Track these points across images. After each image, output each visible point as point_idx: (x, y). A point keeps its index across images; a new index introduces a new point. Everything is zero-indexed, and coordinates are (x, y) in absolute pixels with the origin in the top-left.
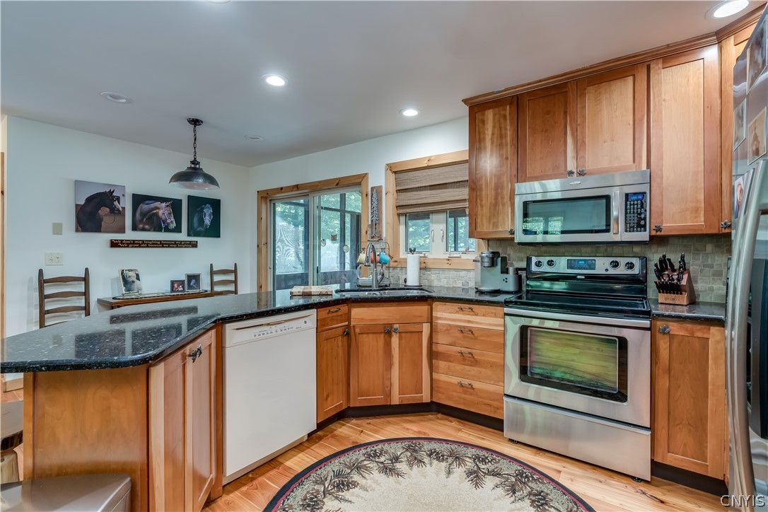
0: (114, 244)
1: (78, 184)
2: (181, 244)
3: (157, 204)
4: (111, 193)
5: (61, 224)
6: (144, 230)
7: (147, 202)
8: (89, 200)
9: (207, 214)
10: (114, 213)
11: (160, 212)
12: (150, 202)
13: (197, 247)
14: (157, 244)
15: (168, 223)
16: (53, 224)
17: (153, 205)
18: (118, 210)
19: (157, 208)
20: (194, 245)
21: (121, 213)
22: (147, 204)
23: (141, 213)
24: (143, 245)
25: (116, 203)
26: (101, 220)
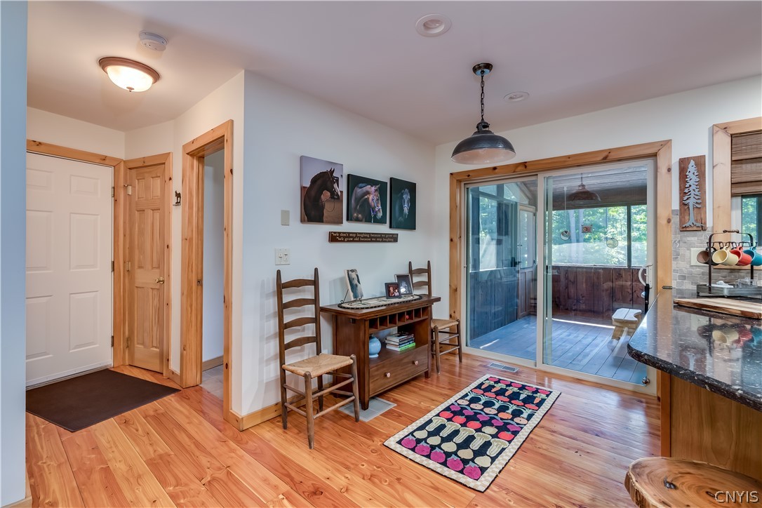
0: (334, 238)
1: (303, 160)
2: (385, 238)
3: (368, 188)
4: (332, 172)
5: (288, 212)
6: (357, 220)
7: (360, 185)
8: (314, 181)
9: (406, 201)
10: (334, 198)
11: (371, 197)
12: (363, 185)
13: (397, 241)
14: (366, 237)
15: (376, 212)
16: (282, 211)
17: (365, 189)
18: (337, 195)
19: (368, 193)
20: (394, 239)
21: (339, 199)
22: (361, 188)
23: (356, 199)
24: (356, 239)
25: (335, 185)
26: (323, 207)
